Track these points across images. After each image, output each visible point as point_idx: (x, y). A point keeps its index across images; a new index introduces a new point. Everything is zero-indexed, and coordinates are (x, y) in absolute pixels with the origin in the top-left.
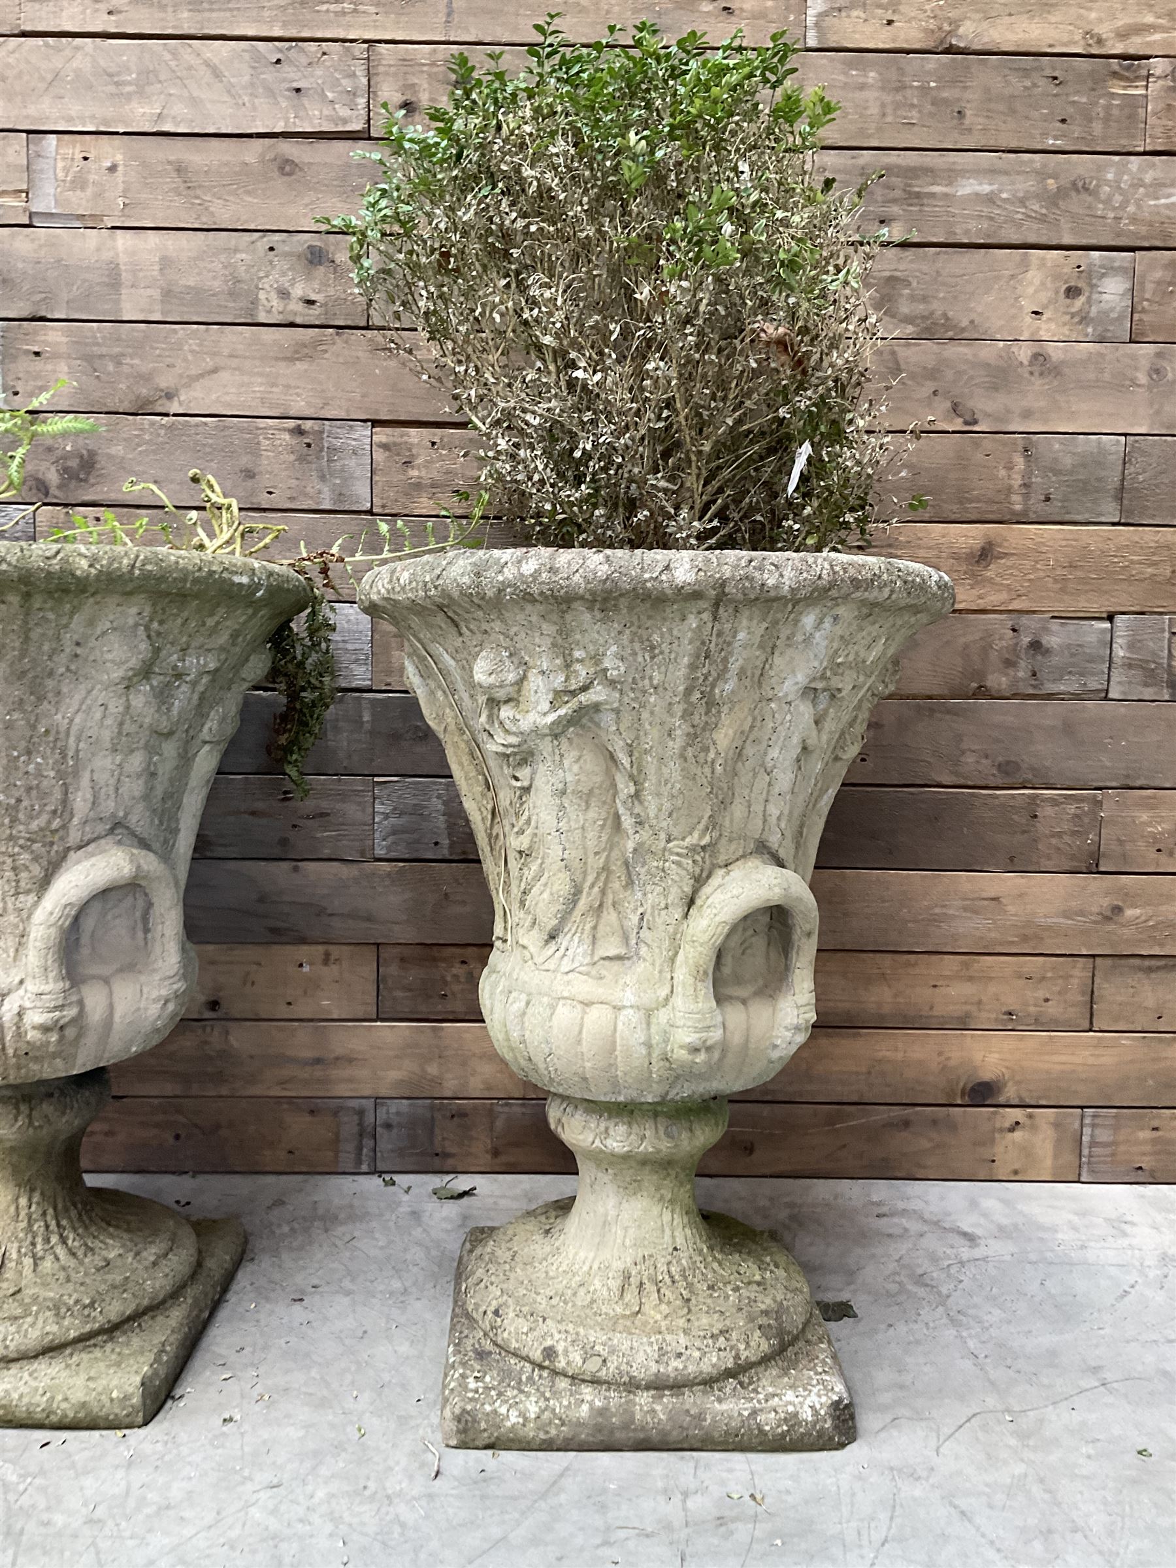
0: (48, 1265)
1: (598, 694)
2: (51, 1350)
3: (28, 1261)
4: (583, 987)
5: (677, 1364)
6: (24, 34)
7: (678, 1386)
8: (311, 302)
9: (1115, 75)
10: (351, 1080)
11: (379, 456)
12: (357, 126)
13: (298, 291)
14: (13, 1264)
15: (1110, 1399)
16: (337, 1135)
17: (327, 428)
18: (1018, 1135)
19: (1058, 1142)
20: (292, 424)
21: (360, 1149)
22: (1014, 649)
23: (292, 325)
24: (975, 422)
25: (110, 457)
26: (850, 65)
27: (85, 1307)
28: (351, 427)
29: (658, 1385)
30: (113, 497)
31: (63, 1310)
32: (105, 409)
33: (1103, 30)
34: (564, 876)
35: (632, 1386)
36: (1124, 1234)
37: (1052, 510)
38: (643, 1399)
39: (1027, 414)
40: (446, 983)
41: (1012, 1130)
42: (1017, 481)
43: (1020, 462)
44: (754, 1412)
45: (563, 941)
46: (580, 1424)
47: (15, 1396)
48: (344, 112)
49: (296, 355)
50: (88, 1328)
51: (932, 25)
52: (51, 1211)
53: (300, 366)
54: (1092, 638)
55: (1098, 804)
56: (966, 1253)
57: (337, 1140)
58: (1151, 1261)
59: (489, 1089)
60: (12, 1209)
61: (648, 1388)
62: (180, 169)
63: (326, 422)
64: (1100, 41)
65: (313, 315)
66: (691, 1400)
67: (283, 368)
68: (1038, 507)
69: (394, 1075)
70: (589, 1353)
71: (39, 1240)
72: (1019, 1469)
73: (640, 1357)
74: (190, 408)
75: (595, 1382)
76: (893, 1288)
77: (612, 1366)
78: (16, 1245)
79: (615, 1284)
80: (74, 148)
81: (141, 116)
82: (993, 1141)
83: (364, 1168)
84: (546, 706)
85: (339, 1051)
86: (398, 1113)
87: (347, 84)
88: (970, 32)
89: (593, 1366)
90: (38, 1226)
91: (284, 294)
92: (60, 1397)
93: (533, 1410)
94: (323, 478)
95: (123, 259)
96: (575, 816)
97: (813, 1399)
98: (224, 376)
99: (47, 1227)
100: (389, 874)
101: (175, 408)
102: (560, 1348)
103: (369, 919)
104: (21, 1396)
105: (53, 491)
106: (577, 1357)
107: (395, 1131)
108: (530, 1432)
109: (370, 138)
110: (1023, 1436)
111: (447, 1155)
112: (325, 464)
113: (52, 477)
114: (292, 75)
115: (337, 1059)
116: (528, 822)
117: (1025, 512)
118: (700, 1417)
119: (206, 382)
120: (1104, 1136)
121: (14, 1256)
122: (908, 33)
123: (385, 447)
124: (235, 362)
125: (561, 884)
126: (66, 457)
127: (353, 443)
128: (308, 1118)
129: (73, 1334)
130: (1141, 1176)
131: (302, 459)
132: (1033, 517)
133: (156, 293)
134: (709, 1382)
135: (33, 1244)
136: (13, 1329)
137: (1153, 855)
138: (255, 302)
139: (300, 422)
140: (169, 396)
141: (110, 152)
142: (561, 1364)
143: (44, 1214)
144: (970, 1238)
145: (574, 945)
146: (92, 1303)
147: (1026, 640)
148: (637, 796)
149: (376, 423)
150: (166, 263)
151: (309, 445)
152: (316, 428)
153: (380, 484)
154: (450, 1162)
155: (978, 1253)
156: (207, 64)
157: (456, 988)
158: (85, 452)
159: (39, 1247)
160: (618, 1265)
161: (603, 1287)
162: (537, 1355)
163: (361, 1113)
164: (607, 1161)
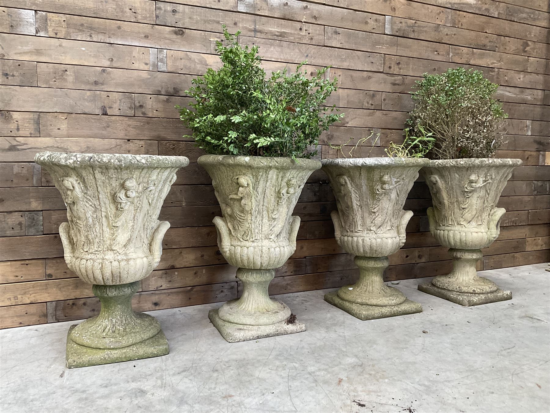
0: (388, 290)
1: (490, 181)
4: (476, 230)
5: (491, 289)
6: (324, 46)
7: (493, 292)
8: (372, 105)
9: (491, 71)
12: (382, 71)
13: (370, 102)
19: (481, 263)
20: (367, 129)
23: (369, 109)
25: (336, 135)
26: (456, 66)
28: (377, 129)
29: (491, 293)
30: (336, 143)
33: (489, 63)
34: (475, 211)
35: (488, 293)
38: (489, 295)
45: (471, 223)
46: (483, 300)
47: (405, 309)
48: (380, 68)
49: (370, 115)
51: (467, 59)
53: (370, 117)
58: (510, 278)
62: (352, 77)
63: (373, 128)
64: (489, 65)
65: (373, 107)
66: (495, 294)
67: (367, 118)
70: (480, 289)
73: (487, 289)
74: (351, 125)
75: (482, 293)
77: (484, 290)
78: (383, 287)
80: (333, 71)
81: (345, 65)
84: (482, 183)
87: (380, 62)
88: (472, 62)
89: (482, 291)
91: (368, 103)
93: (477, 299)
95: (340, 94)
96: (479, 201)
98: (357, 119)
101: (348, 126)
102: (475, 289)
105: (326, 142)
106: (478, 290)
108: (478, 302)
109: (383, 73)
112: (373, 136)
113: (326, 140)
114: (371, 59)
116: (468, 203)
118: (497, 296)
119: (354, 120)
120: (487, 261)
121: (384, 289)
122: (463, 61)
123: (383, 133)
124: (359, 116)
125: (474, 213)
126: (329, 134)
130: (492, 268)
133: (346, 102)
138: (363, 104)
139: (369, 128)
140: (347, 123)
141: (339, 72)
142: (477, 292)
145: (474, 223)
148: (488, 198)
149: (382, 129)
150: (348, 96)
151: (370, 133)
153: (382, 141)
154: (389, 279)
156: (357, 55)
162: (472, 291)
164: (468, 261)
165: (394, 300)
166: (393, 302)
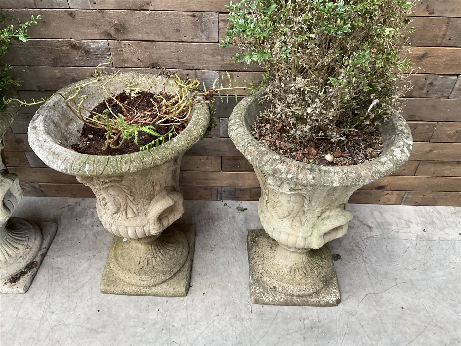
0: (158, 259)
2: (164, 282)
3: (153, 259)
4: (289, 230)
5: (303, 292)
7: (303, 296)
10: (215, 183)
11: (222, 24)
14: (150, 260)
15: (397, 290)
16: (212, 193)
17: (203, 15)
18: (387, 196)
19: (397, 197)
20: (191, 13)
21: (217, 196)
22: (424, 85)
24: (433, 13)
25: (130, 25)
27: (169, 271)
28: (212, 14)
29: (299, 296)
30: (133, 37)
31: (165, 273)
32: (126, 9)
34: (287, 213)
35: (293, 296)
36: (409, 227)
37: (451, 43)
38: (295, 298)
39: (453, 11)
40: (240, 164)
41: (386, 195)
42: (442, 33)
43: (444, 28)
44: (319, 301)
47: (159, 293)
50: (171, 276)
52: (156, 247)
54: (450, 82)
55: (435, 126)
56: (369, 234)
57: (211, 194)
58: (414, 238)
59: (250, 185)
60: (148, 249)
61: (296, 296)
63: (203, 13)
66: (306, 298)
68: (445, 41)
69: (226, 182)
70: (283, 288)
71: (155, 254)
72: (375, 313)
73: (295, 291)
74: (155, 8)
75: (285, 294)
76: (350, 247)
77: (289, 292)
78: (150, 256)
79: (289, 270)
82: (380, 197)
83: (219, 199)
84: (288, 190)
85: (212, 178)
86: (227, 190)
89: (284, 291)
90: (154, 251)
92: (168, 293)
93: (271, 299)
94: (202, 31)
96: (292, 204)
97: (333, 299)
99: (156, 250)
100: (224, 141)
101: (150, 8)
102: (277, 286)
103: (219, 151)
104: (160, 293)
105: (113, 35)
106: (281, 289)
107: (226, 193)
108: (270, 302)
110: (377, 302)
111: (240, 197)
112: (203, 27)
113: (113, 33)
115: (211, 179)
117: (441, 43)
120: (410, 196)
121: (150, 258)
123: (223, 21)
125: (285, 213)
126: (116, 25)
127: (213, 20)
128: (205, 190)
129: (168, 278)
130: (417, 204)
131: (195, 25)
132: (443, 45)
134: (309, 295)
135: (154, 255)
136: (155, 279)
137: (447, 138)
139: (194, 12)
140: (148, 4)
142: (277, 289)
143: (155, 248)
144: (370, 227)
145: (287, 221)
146: (171, 270)
147: (428, 82)
148: (310, 203)
149: (220, 13)
151: (197, 20)
152: (200, 15)
153: (222, 33)
154: (240, 199)
155: (372, 234)
157: (243, 165)
158: (122, 24)
159: (155, 255)
160: (289, 265)
161: (286, 270)
163: (218, 189)
165: (145, 282)
166: (142, 283)
